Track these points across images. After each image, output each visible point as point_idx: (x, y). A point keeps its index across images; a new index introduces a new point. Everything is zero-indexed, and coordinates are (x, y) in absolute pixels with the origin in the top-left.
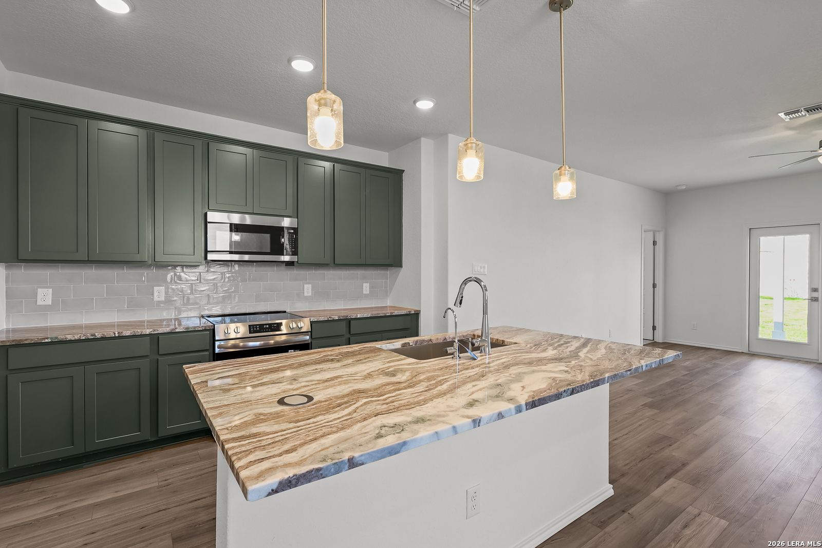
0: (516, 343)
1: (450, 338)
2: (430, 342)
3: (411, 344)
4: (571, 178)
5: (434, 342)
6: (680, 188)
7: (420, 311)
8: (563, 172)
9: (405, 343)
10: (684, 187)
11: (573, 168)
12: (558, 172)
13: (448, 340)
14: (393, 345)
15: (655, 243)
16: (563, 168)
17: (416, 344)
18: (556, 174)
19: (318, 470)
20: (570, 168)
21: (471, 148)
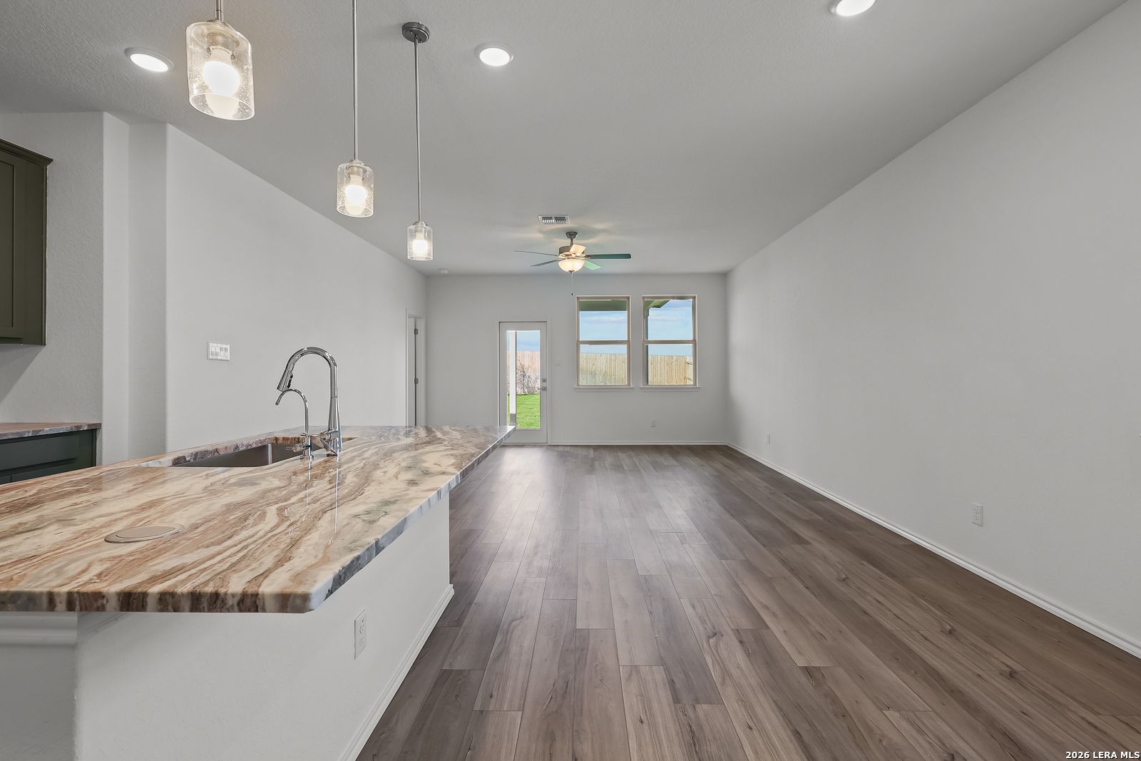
0: (351, 439)
1: (243, 445)
2: (216, 454)
3: (188, 459)
4: (428, 238)
5: (222, 453)
6: (443, 272)
7: (100, 424)
8: (419, 228)
9: (179, 458)
10: (446, 272)
11: (431, 227)
12: (412, 227)
13: (241, 449)
14: (160, 462)
15: (416, 332)
16: (419, 224)
17: (195, 459)
18: (410, 230)
19: (358, 558)
20: (427, 225)
21: (358, 174)
